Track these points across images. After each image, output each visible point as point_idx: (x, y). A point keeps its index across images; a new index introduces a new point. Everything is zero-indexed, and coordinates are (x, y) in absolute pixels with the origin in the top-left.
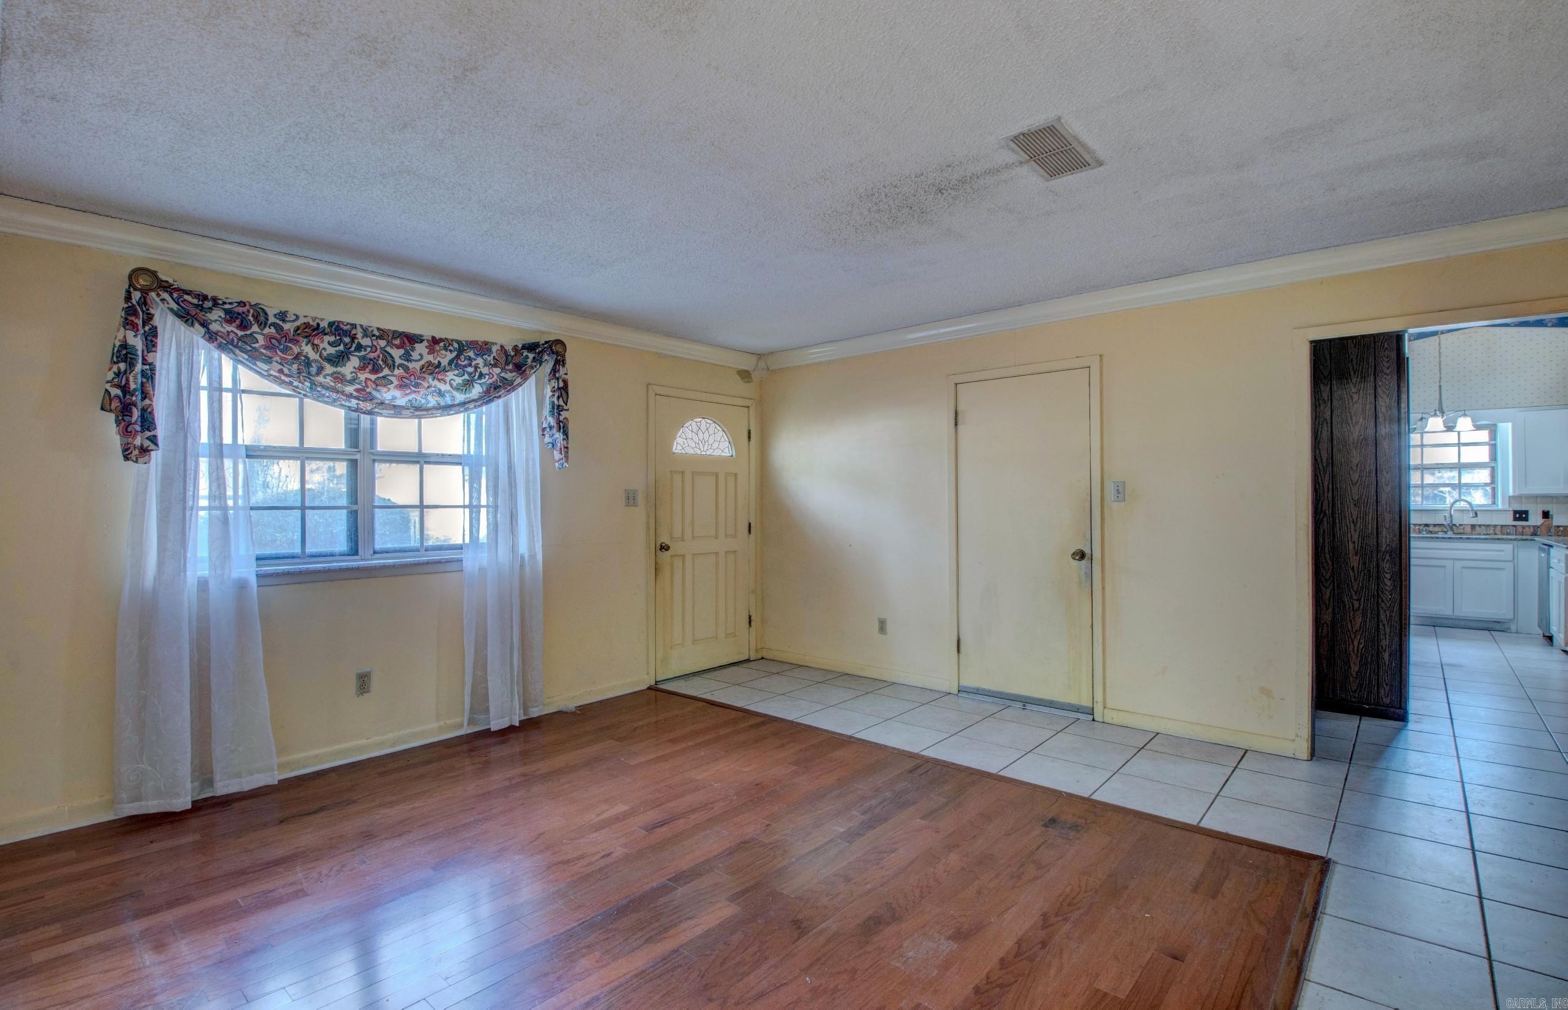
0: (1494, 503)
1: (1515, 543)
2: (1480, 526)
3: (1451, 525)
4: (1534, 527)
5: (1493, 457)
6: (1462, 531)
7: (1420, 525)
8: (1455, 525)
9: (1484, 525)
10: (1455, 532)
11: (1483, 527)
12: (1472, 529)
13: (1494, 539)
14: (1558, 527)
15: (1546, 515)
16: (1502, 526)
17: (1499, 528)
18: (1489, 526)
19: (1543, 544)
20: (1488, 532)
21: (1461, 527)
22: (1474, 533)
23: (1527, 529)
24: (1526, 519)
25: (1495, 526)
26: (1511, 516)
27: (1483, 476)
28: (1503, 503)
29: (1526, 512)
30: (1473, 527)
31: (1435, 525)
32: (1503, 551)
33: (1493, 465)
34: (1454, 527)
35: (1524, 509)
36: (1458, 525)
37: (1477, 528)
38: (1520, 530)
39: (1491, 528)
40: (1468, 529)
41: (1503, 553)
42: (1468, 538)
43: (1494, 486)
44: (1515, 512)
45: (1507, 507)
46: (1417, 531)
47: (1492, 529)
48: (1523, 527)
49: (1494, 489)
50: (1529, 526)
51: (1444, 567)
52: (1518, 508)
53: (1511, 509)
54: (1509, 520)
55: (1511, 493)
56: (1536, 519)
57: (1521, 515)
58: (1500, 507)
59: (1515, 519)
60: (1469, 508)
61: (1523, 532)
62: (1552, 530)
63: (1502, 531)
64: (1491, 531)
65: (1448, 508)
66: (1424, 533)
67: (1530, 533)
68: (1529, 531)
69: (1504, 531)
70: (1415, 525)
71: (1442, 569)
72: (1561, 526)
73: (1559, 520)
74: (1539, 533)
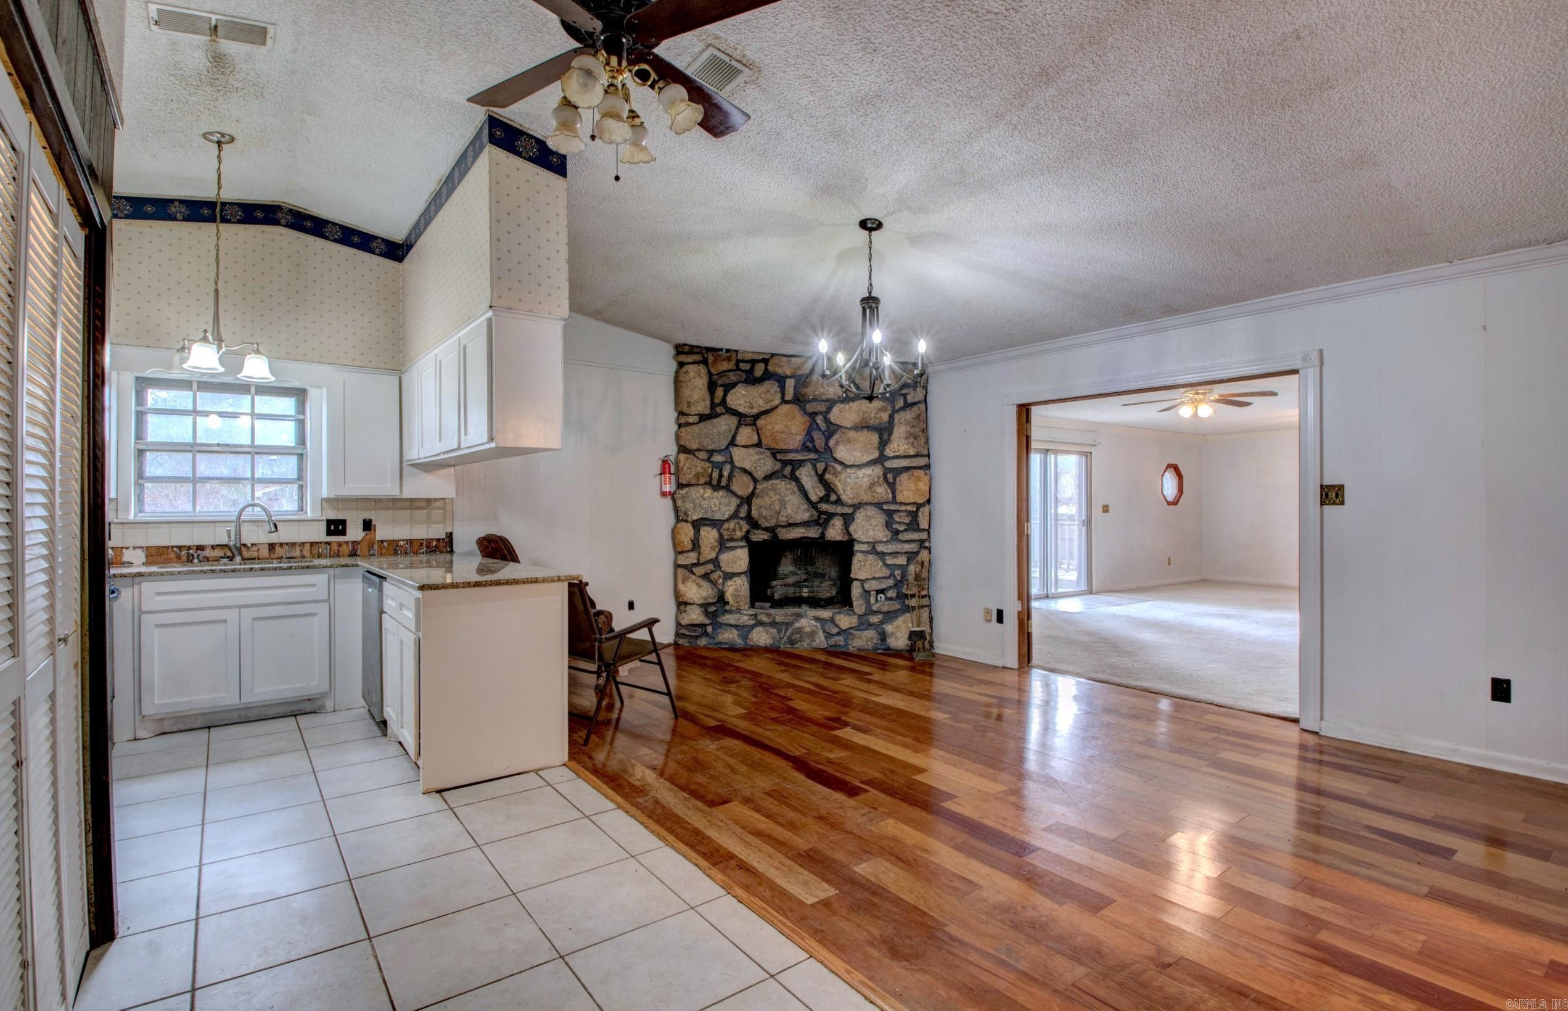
0: (301, 509)
1: (331, 571)
2: (281, 545)
3: (238, 545)
4: (355, 543)
5: (301, 439)
6: (255, 555)
7: (189, 548)
8: (245, 545)
9: (287, 544)
10: (245, 557)
11: (286, 547)
12: (270, 550)
13: (302, 568)
14: (382, 542)
15: (368, 525)
16: (312, 544)
17: (307, 546)
18: (294, 544)
19: (368, 572)
20: (293, 554)
21: (254, 548)
22: (272, 555)
23: (344, 546)
24: (343, 533)
25: (303, 544)
26: (323, 527)
27: (288, 467)
28: (313, 510)
29: (343, 522)
30: (272, 546)
31: (213, 547)
32: (314, 585)
33: (300, 452)
34: (244, 549)
35: (341, 517)
36: (250, 545)
37: (277, 548)
38: (335, 547)
39: (297, 547)
40: (265, 552)
41: (314, 589)
42: (262, 569)
43: (301, 483)
44: (329, 522)
45: (318, 515)
46: (184, 558)
47: (298, 549)
48: (340, 544)
49: (301, 487)
50: (347, 543)
51: (225, 621)
52: (333, 516)
53: (324, 518)
54: (318, 533)
55: (325, 495)
56: (354, 532)
57: (336, 527)
58: (310, 515)
59: (329, 533)
60: (265, 518)
61: (339, 551)
62: (376, 547)
63: (311, 552)
64: (297, 553)
65: (234, 518)
66: (196, 561)
67: (347, 552)
68: (346, 550)
69: (314, 552)
70: (180, 548)
71: (222, 626)
72: (386, 541)
73: (383, 532)
74: (359, 552)
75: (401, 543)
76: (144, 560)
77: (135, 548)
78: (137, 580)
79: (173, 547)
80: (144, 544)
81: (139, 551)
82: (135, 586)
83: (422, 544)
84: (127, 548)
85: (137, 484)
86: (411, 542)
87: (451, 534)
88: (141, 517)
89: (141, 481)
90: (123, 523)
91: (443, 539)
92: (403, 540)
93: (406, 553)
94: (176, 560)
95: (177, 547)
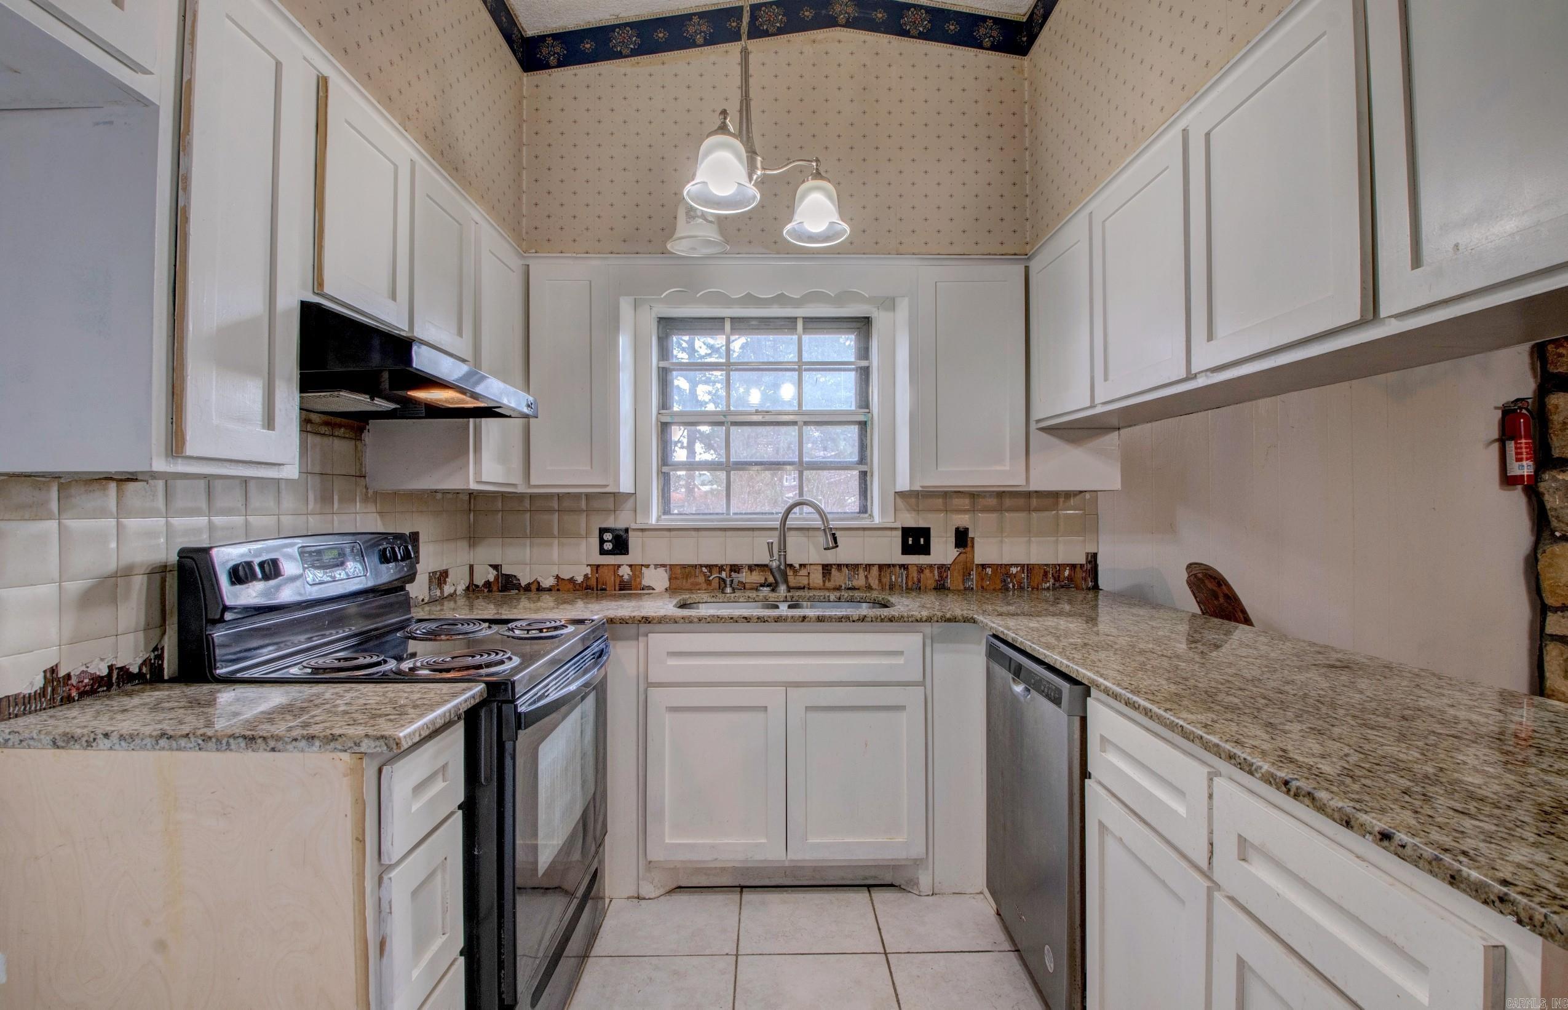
0: (864, 509)
1: (927, 628)
2: (841, 567)
3: (782, 567)
4: (941, 567)
5: (864, 398)
6: (805, 581)
7: (721, 568)
8: (791, 566)
9: (847, 566)
10: (791, 584)
11: (845, 570)
12: (825, 578)
13: (879, 618)
14: (984, 567)
15: (962, 538)
16: (881, 567)
17: (875, 571)
18: (855, 567)
19: (995, 636)
20: (856, 583)
21: (803, 572)
22: (828, 584)
23: (927, 572)
24: (926, 550)
25: (868, 567)
26: (897, 540)
27: (845, 444)
28: (883, 511)
29: (925, 532)
30: (827, 569)
31: (751, 568)
32: (901, 653)
33: (862, 418)
34: (790, 573)
35: (922, 524)
36: (797, 566)
37: (834, 571)
38: (914, 573)
39: (861, 571)
40: (817, 578)
41: (900, 661)
43: (863, 468)
44: (906, 532)
45: (889, 521)
46: (715, 584)
47: (863, 574)
48: (921, 569)
49: (864, 475)
50: (931, 566)
51: (765, 708)
52: (911, 522)
53: (899, 525)
54: (890, 551)
55: (903, 484)
56: (943, 551)
57: (916, 540)
58: (877, 520)
59: (906, 550)
60: (818, 523)
61: (919, 581)
62: (974, 575)
63: (880, 581)
64: (860, 581)
65: (777, 524)
66: (728, 590)
67: (931, 583)
68: (930, 578)
69: (884, 580)
70: (710, 567)
71: (761, 715)
72: (990, 566)
73: (985, 552)
74: (949, 583)
75: (1014, 570)
76: (667, 585)
77: (656, 566)
78: (644, 628)
79: (701, 566)
80: (668, 562)
81: (661, 570)
82: (640, 638)
83: (1046, 573)
84: (648, 566)
85: (660, 472)
86: (1029, 568)
87: (1095, 555)
88: (667, 521)
89: (665, 469)
90: (642, 530)
91: (1082, 566)
92: (1016, 565)
93: (1021, 588)
94: (704, 586)
95: (706, 566)
